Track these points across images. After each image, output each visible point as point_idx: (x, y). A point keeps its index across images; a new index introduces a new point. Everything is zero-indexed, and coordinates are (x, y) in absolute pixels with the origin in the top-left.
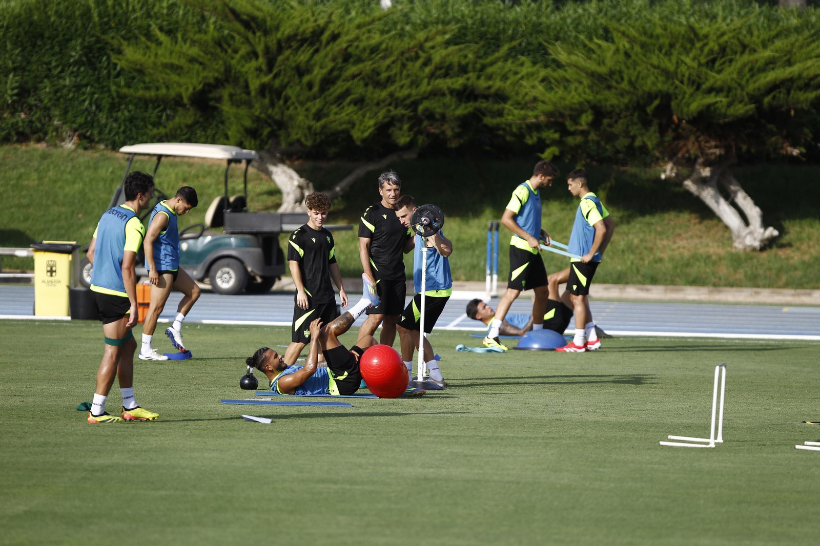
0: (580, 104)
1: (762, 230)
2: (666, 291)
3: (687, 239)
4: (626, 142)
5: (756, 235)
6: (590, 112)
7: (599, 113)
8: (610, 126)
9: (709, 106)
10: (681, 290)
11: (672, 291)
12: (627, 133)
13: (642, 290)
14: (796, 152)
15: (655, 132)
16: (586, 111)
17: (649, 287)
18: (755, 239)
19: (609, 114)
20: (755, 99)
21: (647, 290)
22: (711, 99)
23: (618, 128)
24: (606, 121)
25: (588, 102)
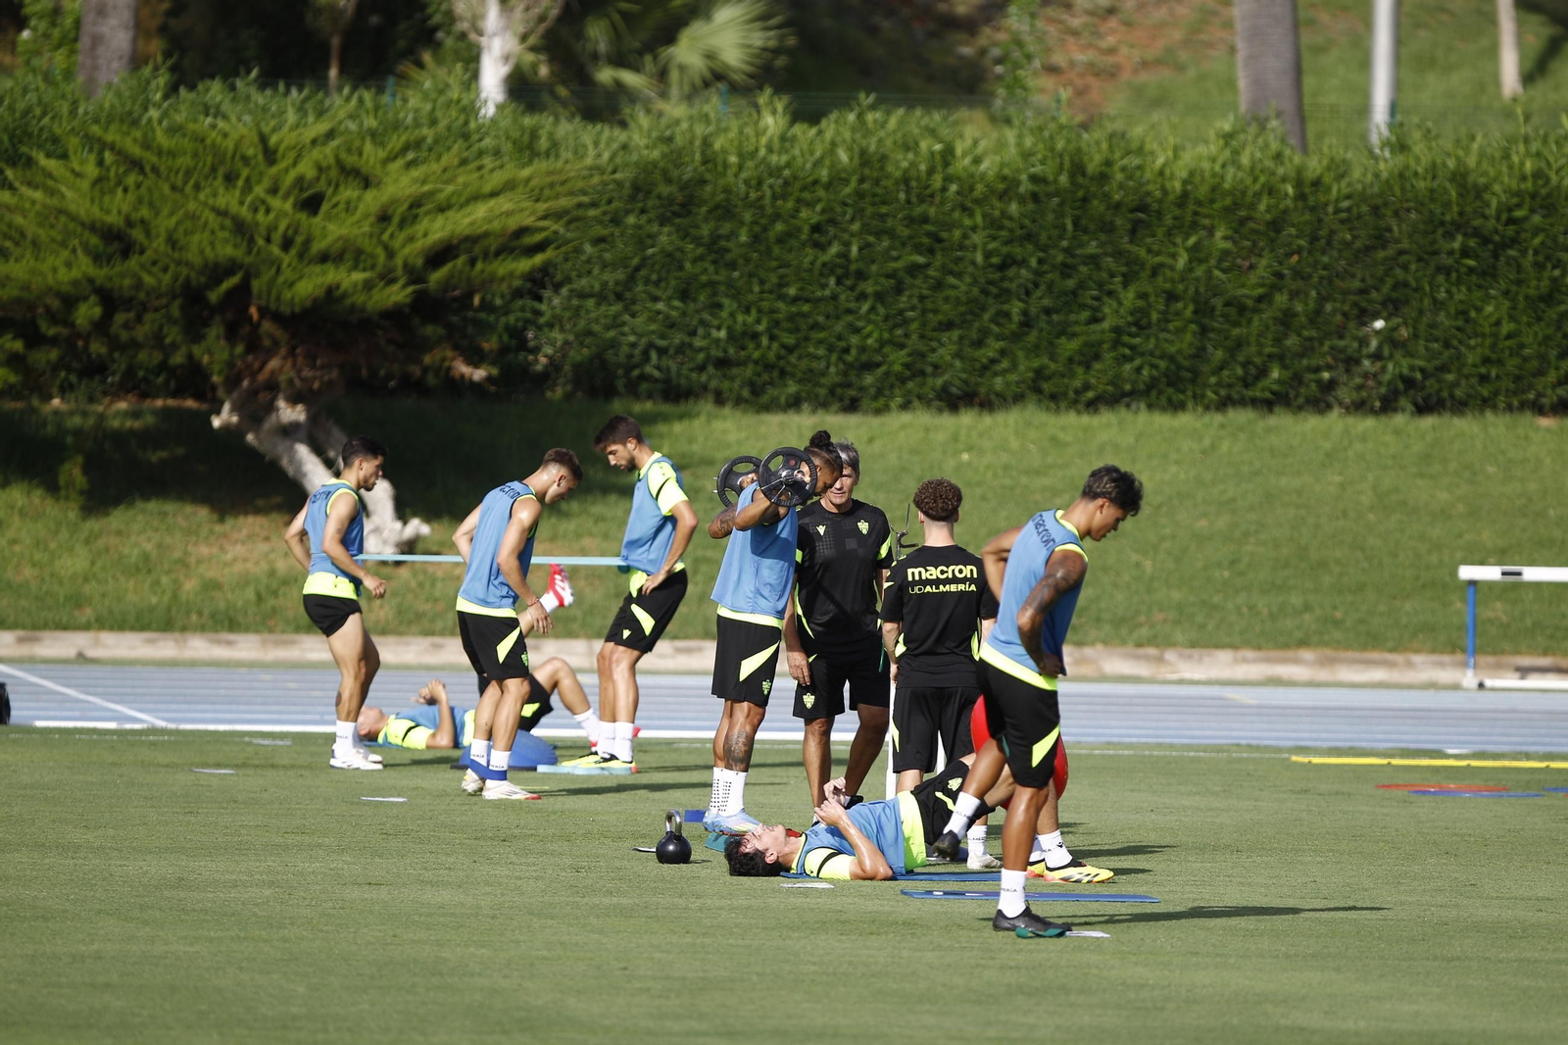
0: (75, 283)
1: (398, 525)
2: (264, 643)
3: (243, 543)
4: (157, 357)
5: (386, 534)
6: (93, 299)
7: (110, 301)
8: (126, 326)
9: (330, 291)
10: (293, 643)
11: (277, 644)
12: (158, 338)
13: (219, 642)
14: (479, 374)
15: (218, 338)
16: (86, 299)
17: (232, 637)
18: (385, 542)
19: (127, 303)
20: (415, 276)
21: (229, 643)
22: (332, 275)
23: (142, 332)
24: (120, 318)
25: (91, 281)
